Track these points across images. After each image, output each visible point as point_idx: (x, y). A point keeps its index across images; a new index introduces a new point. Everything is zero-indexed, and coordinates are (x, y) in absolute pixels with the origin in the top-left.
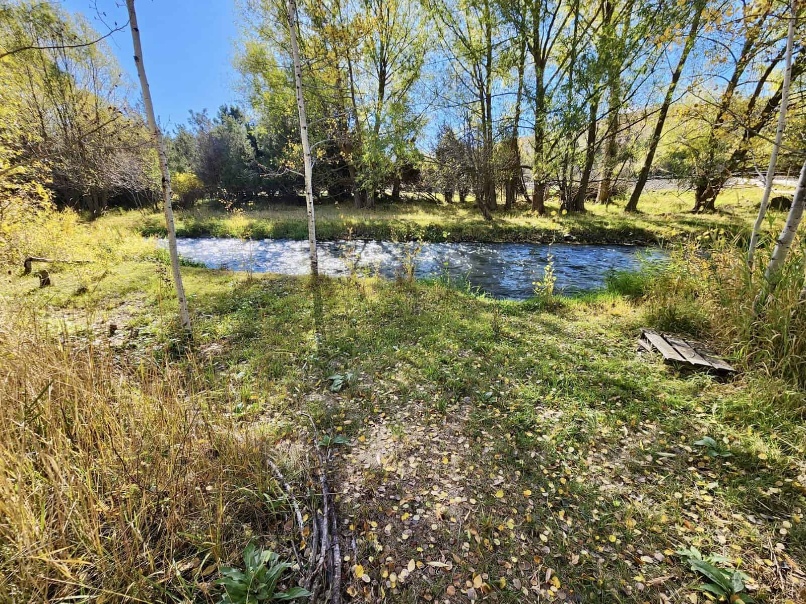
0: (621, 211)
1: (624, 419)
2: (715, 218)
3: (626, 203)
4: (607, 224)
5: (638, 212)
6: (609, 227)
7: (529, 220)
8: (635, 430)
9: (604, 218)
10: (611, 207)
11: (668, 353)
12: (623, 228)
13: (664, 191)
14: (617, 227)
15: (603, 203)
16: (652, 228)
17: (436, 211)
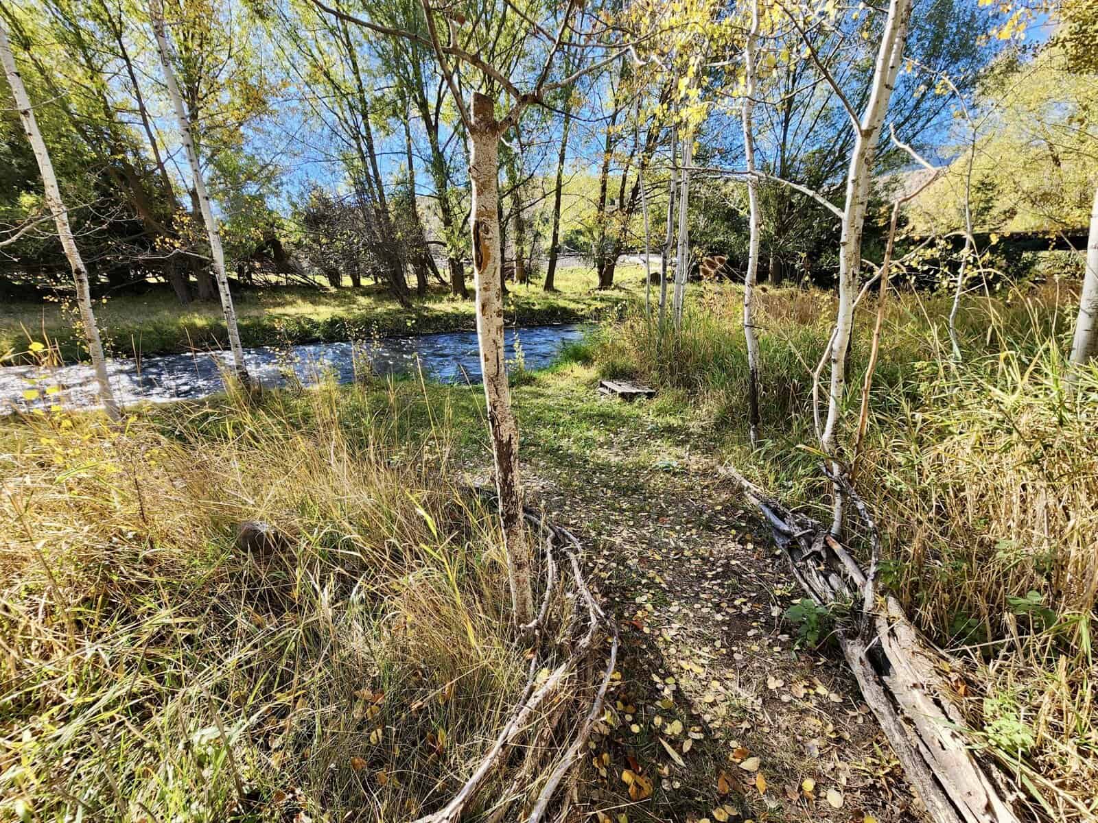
0: (540, 290)
1: (609, 430)
2: (615, 294)
3: (543, 282)
4: (533, 304)
5: (556, 291)
6: (537, 307)
7: (455, 305)
8: (616, 434)
9: (528, 298)
10: (531, 287)
11: (619, 390)
12: (549, 307)
13: (571, 268)
14: (545, 307)
15: (521, 283)
16: (572, 306)
17: (323, 299)
